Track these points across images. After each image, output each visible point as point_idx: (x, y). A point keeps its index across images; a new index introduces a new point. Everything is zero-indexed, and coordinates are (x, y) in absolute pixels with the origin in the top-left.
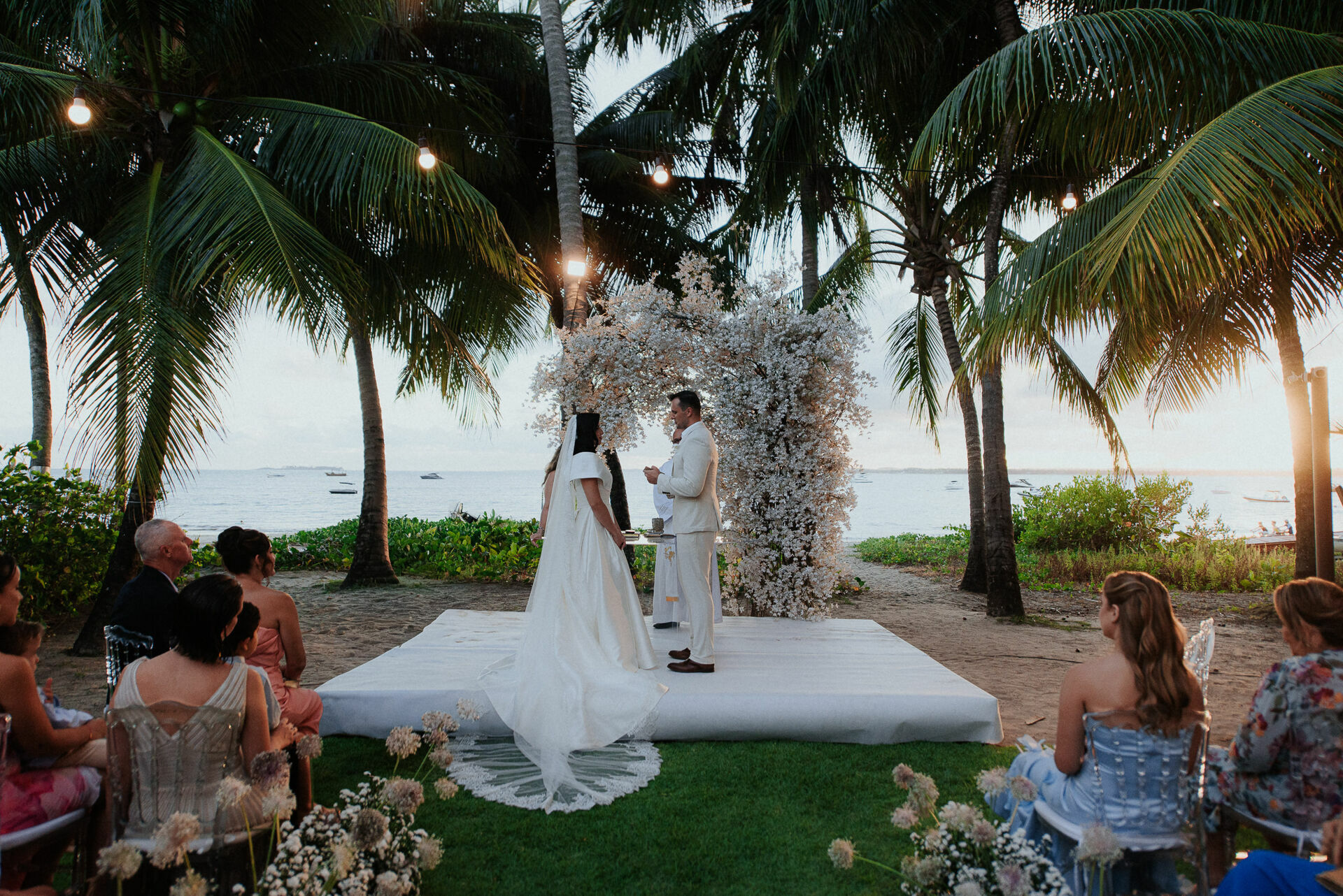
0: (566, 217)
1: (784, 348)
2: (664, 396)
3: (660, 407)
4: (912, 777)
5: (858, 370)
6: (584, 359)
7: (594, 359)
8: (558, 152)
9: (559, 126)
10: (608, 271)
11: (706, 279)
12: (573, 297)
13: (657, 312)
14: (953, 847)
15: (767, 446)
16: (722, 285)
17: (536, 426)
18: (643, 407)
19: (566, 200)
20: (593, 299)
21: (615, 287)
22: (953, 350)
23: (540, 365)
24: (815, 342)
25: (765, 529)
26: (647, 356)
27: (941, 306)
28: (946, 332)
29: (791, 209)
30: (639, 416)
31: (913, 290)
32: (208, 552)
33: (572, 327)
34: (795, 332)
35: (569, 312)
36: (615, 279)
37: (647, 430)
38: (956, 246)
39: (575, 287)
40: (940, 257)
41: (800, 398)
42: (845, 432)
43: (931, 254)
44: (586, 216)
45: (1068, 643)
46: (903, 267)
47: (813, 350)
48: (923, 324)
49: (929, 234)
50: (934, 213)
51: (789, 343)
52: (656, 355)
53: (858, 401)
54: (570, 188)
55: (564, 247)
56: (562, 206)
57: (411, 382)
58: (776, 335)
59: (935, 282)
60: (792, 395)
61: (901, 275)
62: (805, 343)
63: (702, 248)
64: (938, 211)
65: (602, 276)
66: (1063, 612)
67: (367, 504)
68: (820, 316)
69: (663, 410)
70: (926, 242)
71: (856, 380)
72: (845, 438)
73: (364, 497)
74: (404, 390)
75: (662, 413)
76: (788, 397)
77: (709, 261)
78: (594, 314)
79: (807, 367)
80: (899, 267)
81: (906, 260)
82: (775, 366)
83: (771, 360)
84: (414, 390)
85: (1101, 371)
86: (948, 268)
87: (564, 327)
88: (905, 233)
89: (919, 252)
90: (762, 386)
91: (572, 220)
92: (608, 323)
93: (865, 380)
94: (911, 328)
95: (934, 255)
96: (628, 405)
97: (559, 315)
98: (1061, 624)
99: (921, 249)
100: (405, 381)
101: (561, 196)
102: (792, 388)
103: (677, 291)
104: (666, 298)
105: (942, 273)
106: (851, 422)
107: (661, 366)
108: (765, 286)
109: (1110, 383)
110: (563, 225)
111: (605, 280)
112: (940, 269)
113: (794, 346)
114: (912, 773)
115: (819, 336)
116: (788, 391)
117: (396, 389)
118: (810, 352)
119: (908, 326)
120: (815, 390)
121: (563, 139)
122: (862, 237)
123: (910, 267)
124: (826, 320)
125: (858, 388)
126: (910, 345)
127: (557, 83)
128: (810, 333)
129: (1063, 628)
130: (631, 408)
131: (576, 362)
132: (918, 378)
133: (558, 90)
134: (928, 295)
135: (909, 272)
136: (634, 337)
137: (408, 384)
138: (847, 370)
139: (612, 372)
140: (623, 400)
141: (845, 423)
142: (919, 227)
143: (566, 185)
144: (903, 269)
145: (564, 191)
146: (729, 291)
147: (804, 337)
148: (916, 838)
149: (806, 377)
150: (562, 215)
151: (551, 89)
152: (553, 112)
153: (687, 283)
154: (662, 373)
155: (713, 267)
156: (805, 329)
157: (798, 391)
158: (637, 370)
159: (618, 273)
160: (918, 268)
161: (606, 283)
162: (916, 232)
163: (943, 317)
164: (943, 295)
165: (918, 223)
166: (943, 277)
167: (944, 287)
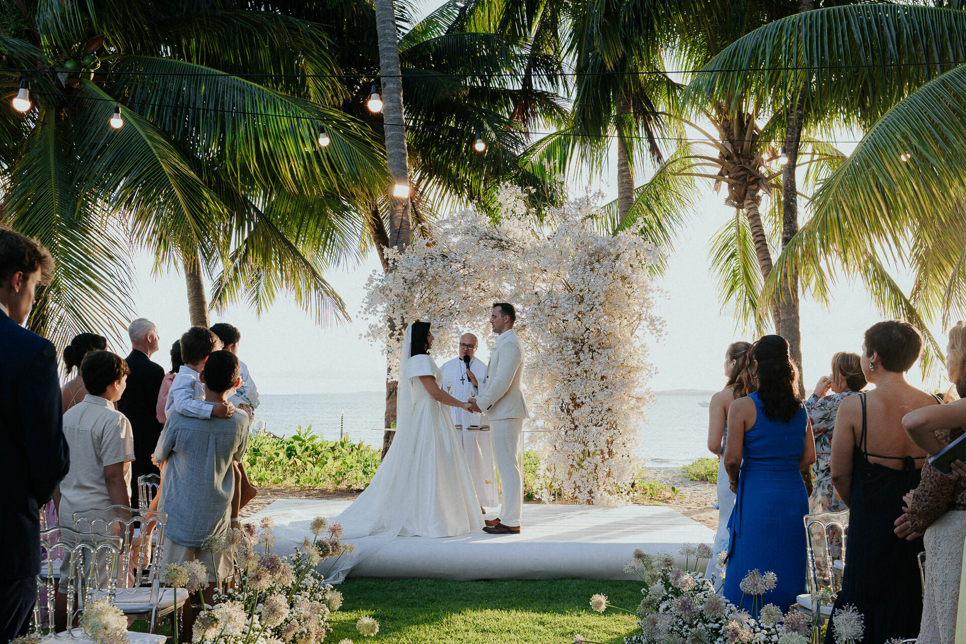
8: (385, 84)
9: (386, 61)
11: (520, 205)
12: (399, 219)
13: (476, 234)
15: (573, 352)
17: (369, 335)
22: (765, 263)
25: (573, 426)
27: (754, 219)
28: (759, 245)
31: (727, 201)
35: (395, 232)
39: (400, 208)
42: (643, 340)
43: (744, 169)
48: (743, 235)
49: (742, 149)
50: (747, 128)
53: (653, 313)
56: (388, 135)
59: (748, 195)
61: (717, 189)
64: (751, 125)
69: (480, 320)
70: (739, 156)
72: (643, 346)
75: (480, 323)
81: (721, 174)
82: (580, 283)
86: (761, 182)
88: (719, 147)
89: (732, 166)
90: (569, 299)
91: (397, 147)
94: (731, 239)
95: (746, 169)
99: (734, 164)
105: (755, 187)
110: (389, 151)
112: (752, 183)
119: (728, 237)
121: (390, 73)
123: (724, 180)
126: (733, 255)
127: (384, 22)
132: (740, 289)
133: (384, 29)
134: (743, 207)
135: (724, 185)
139: (435, 287)
140: (446, 311)
142: (732, 142)
144: (718, 181)
151: (378, 27)
152: (380, 49)
154: (480, 287)
155: (526, 195)
160: (732, 181)
161: (421, 194)
162: (729, 147)
163: (756, 230)
164: (756, 208)
165: (731, 137)
166: (757, 190)
167: (756, 200)
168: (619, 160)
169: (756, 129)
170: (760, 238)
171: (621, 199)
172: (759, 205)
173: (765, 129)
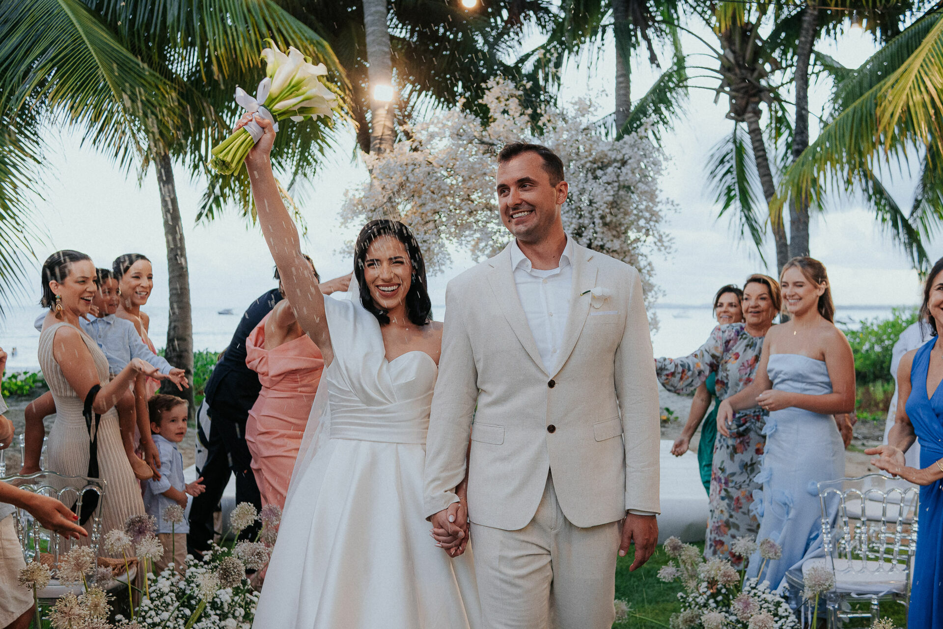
0: (374, 41)
1: (590, 175)
2: (471, 222)
3: (467, 233)
4: (680, 547)
5: (661, 197)
6: (393, 184)
7: (402, 186)
10: (415, 94)
11: (514, 104)
12: (381, 125)
13: (464, 138)
14: (711, 601)
16: (530, 111)
18: (451, 233)
19: (373, 24)
20: (400, 124)
21: (423, 111)
22: (766, 179)
23: (347, 191)
24: (620, 168)
26: (454, 182)
27: (755, 132)
28: (760, 160)
29: (604, 32)
30: (446, 242)
31: (728, 116)
32: (14, 380)
33: (379, 151)
34: (601, 158)
35: (376, 138)
36: (423, 103)
37: (454, 256)
38: (773, 71)
39: (382, 113)
40: (754, 82)
41: (605, 224)
42: (650, 258)
43: (745, 80)
44: (392, 38)
45: (862, 463)
46: (718, 92)
47: (618, 176)
48: (740, 151)
49: (744, 59)
50: (749, 37)
51: (595, 170)
52: (464, 181)
53: (662, 228)
54: (376, 12)
55: (371, 72)
56: (369, 30)
57: (211, 210)
58: (583, 162)
59: (750, 108)
60: (598, 221)
61: (715, 101)
62: (610, 170)
63: (512, 73)
64: (753, 34)
65: (409, 99)
66: (865, 438)
67: (172, 333)
68: (625, 143)
69: (471, 235)
70: (741, 67)
71: (660, 206)
72: (650, 264)
73: (170, 325)
74: (203, 217)
75: (469, 239)
76: (594, 223)
77: (516, 87)
78: (400, 141)
79: (612, 193)
80: (715, 92)
81: (722, 87)
82: (582, 192)
83: (577, 186)
84: (213, 218)
85: (916, 200)
86: (762, 94)
87: (372, 153)
88: (720, 57)
89: (733, 77)
90: (568, 212)
91: (379, 44)
92: (416, 150)
93: (669, 206)
94: (728, 154)
95: (749, 81)
96: (436, 231)
97: (365, 141)
98: (861, 448)
99: (736, 75)
100: (204, 207)
101: (368, 19)
102: (596, 214)
103: (484, 115)
104: (474, 125)
105: (757, 99)
106: (655, 248)
107: (469, 192)
108: (571, 112)
109: (924, 212)
110: (370, 49)
111: (411, 103)
112: (754, 95)
113: (599, 173)
114: (680, 543)
115: (624, 163)
116: (593, 217)
117: (195, 217)
118: (615, 179)
119: (724, 153)
120: (620, 216)
122: (678, 60)
123: (725, 92)
124: (632, 146)
125: (662, 214)
126: (728, 171)
128: (615, 161)
129: (862, 451)
130: (439, 233)
131: (383, 188)
132: (736, 204)
134: (743, 121)
136: (442, 163)
137: (206, 212)
138: (652, 196)
139: (420, 197)
140: (431, 225)
141: (650, 249)
142: (734, 52)
143: (373, 9)
144: (718, 95)
145: (372, 15)
146: (535, 117)
147: (609, 164)
148: (682, 597)
149: (612, 203)
150: (369, 39)
153: (495, 109)
154: (469, 199)
155: (521, 93)
156: (613, 155)
157: (602, 217)
158: (444, 196)
159: (426, 95)
160: (734, 93)
161: (413, 107)
162: (731, 57)
163: (757, 144)
164: (757, 122)
165: (733, 48)
166: (758, 103)
167: (758, 113)
168: (617, 72)
169: (760, 39)
170: (761, 153)
171: (617, 112)
172: (759, 118)
173: (771, 37)
